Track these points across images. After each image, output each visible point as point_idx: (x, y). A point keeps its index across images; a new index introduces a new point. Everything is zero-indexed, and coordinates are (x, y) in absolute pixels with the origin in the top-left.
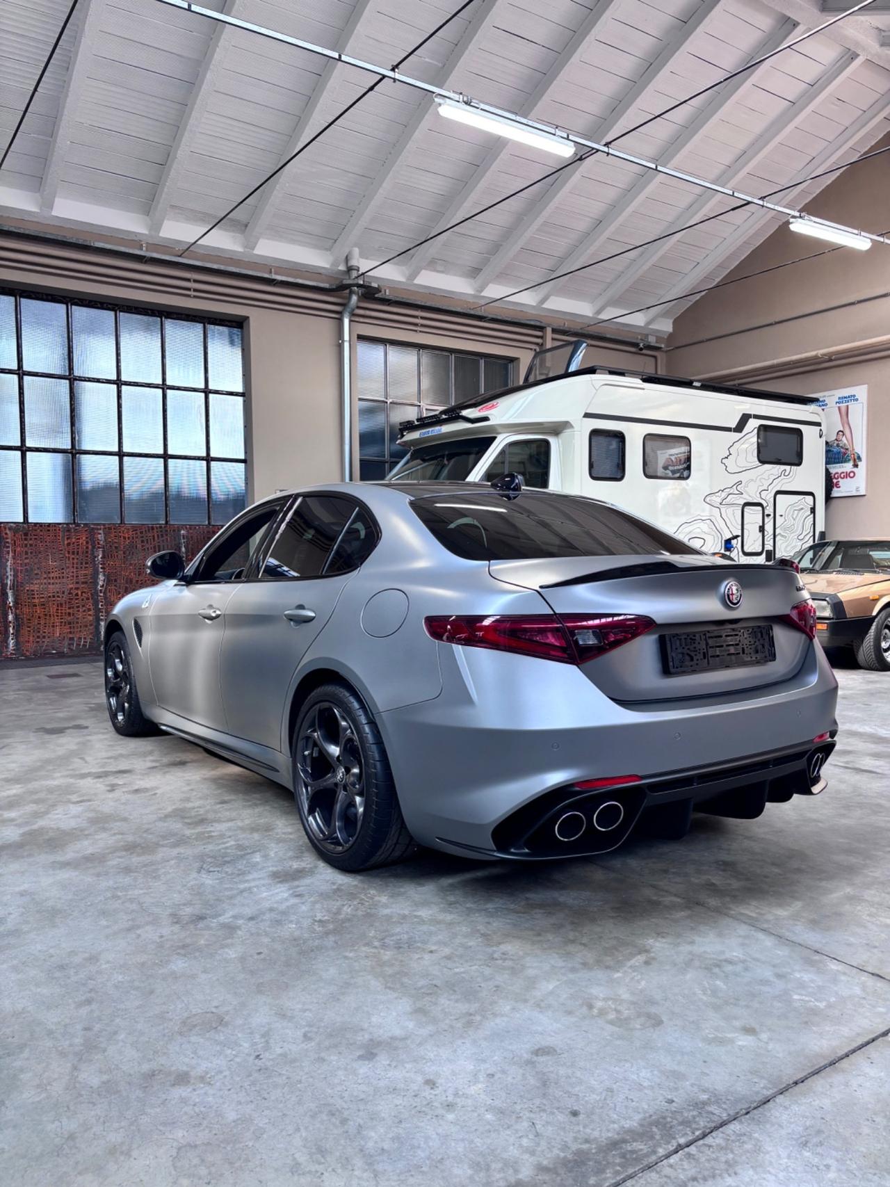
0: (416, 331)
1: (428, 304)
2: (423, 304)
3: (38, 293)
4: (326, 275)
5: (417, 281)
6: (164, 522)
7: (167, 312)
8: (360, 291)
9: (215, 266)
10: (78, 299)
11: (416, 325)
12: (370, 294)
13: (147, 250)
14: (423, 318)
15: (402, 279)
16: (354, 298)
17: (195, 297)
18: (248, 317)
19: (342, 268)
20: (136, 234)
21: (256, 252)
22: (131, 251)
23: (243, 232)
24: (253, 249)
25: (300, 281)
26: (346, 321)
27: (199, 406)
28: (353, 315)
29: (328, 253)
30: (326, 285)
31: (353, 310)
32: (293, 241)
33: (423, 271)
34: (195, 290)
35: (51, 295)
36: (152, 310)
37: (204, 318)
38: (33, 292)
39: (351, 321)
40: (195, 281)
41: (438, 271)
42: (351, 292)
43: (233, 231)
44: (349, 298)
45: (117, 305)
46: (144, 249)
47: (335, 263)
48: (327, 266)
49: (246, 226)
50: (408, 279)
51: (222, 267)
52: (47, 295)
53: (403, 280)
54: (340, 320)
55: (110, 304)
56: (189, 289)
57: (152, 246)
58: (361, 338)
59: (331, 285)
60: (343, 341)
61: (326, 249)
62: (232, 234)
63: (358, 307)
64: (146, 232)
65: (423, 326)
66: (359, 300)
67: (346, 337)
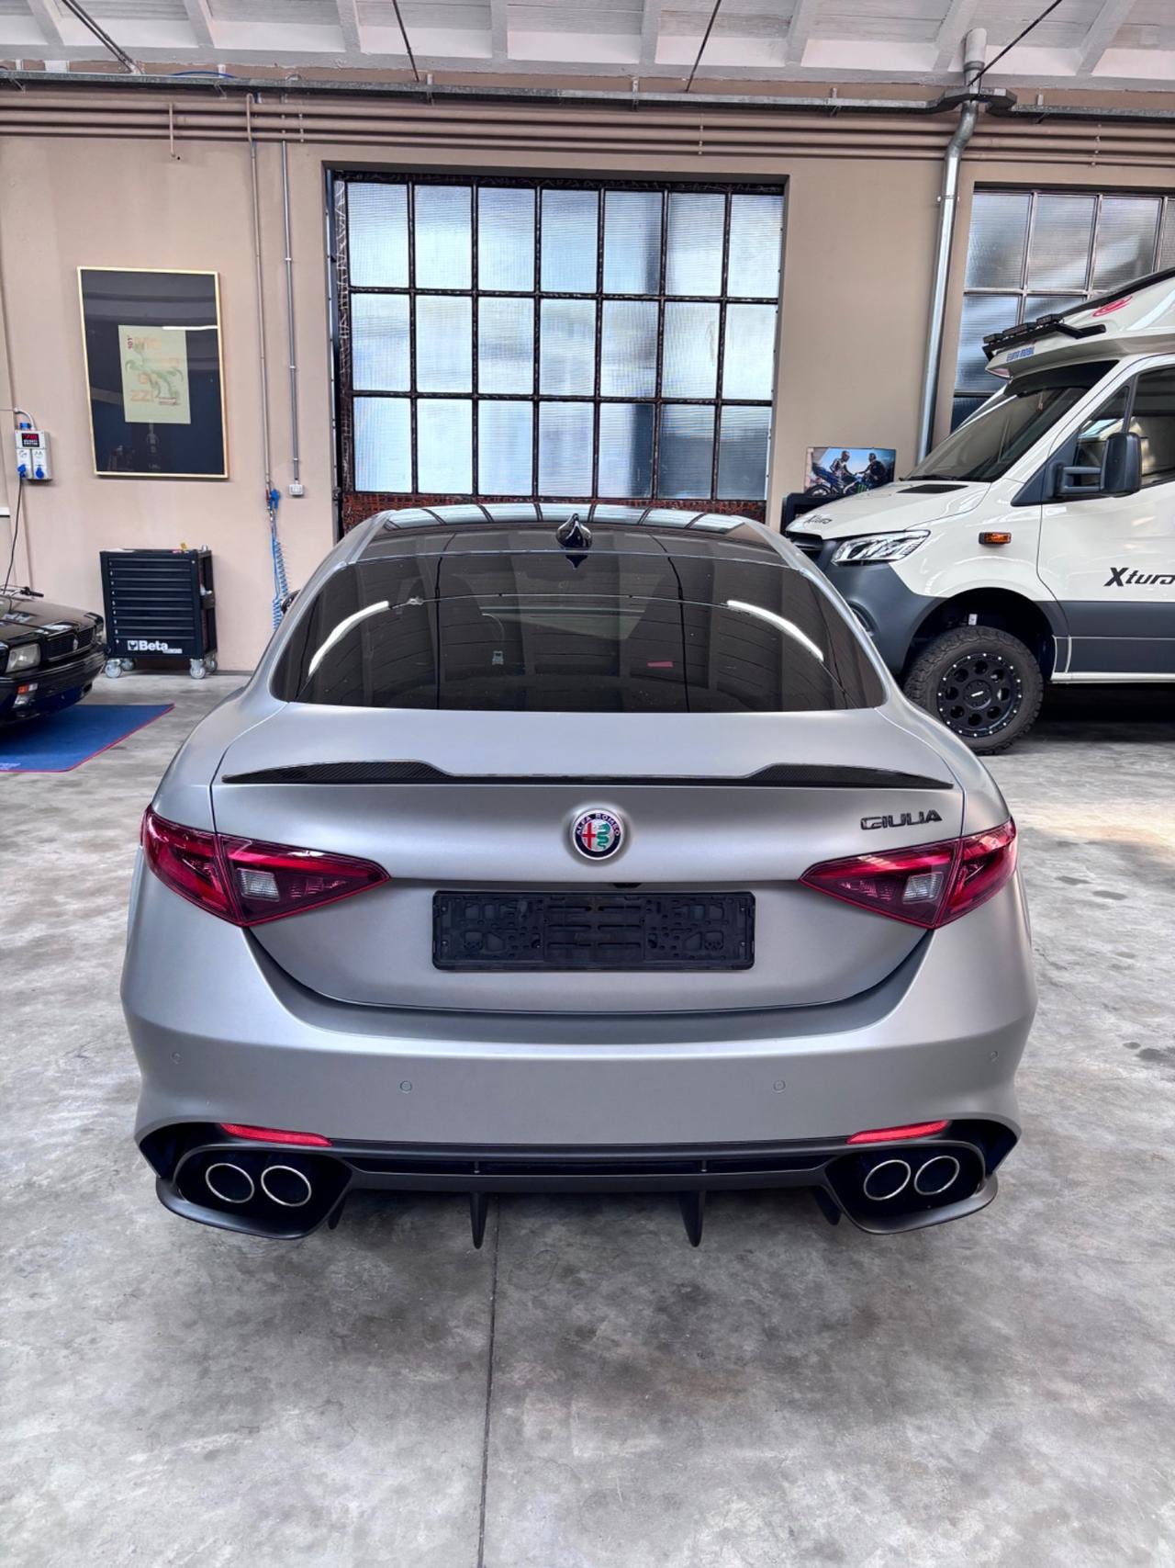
0: (1089, 163)
1: (1114, 112)
2: (1105, 113)
3: (499, 177)
4: (929, 86)
5: (1098, 72)
6: (649, 496)
7: (671, 183)
8: (983, 106)
9: (736, 99)
10: (550, 179)
11: (1090, 152)
12: (1000, 109)
13: (639, 90)
14: (1103, 138)
15: (1069, 72)
16: (969, 119)
17: (705, 154)
18: (788, 176)
19: (955, 68)
20: (624, 67)
21: (805, 64)
22: (611, 96)
23: (784, 34)
24: (800, 61)
25: (875, 103)
26: (953, 162)
27: (712, 323)
28: (966, 148)
29: (932, 45)
30: (923, 104)
31: (966, 141)
32: (867, 35)
33: (1108, 51)
34: (706, 143)
35: (516, 178)
36: (650, 183)
37: (727, 184)
38: (493, 177)
39: (961, 160)
40: (707, 128)
41: (1145, 47)
42: (965, 110)
43: (769, 35)
44: (960, 121)
45: (601, 181)
46: (635, 88)
47: (942, 62)
48: (927, 69)
49: (789, 23)
50: (1080, 71)
51: (747, 99)
52: (510, 178)
53: (1071, 73)
54: (944, 161)
55: (592, 181)
56: (696, 143)
57: (648, 83)
58: (981, 187)
59: (929, 102)
60: (944, 198)
61: (930, 40)
62: (768, 40)
63: (976, 134)
64: (635, 61)
65: (1102, 152)
66: (977, 122)
67: (950, 190)
